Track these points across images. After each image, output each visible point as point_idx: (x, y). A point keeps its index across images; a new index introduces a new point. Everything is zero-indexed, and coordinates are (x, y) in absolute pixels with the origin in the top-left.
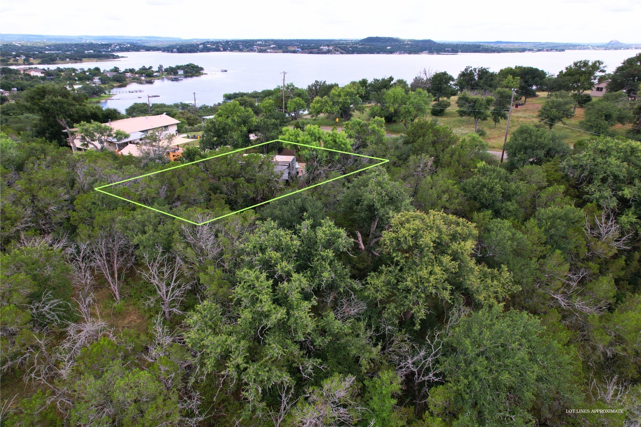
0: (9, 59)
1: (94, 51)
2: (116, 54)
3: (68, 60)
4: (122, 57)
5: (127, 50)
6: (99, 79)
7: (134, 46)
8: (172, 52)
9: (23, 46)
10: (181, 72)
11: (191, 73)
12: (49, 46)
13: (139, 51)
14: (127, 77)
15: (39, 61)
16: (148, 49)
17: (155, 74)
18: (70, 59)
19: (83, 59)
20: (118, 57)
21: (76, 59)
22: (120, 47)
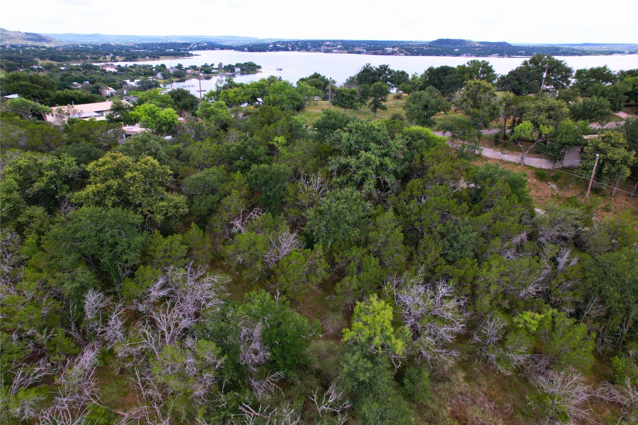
0: (100, 57)
1: (175, 50)
2: (190, 52)
3: (147, 57)
4: (196, 55)
5: (204, 48)
6: (161, 75)
7: (211, 45)
8: (243, 51)
9: (117, 45)
10: (238, 70)
11: (247, 70)
12: (139, 45)
13: (214, 50)
14: (187, 73)
15: (123, 58)
16: (223, 48)
17: (213, 71)
18: (150, 57)
19: (161, 57)
20: (192, 55)
21: (154, 57)
22: (198, 46)
